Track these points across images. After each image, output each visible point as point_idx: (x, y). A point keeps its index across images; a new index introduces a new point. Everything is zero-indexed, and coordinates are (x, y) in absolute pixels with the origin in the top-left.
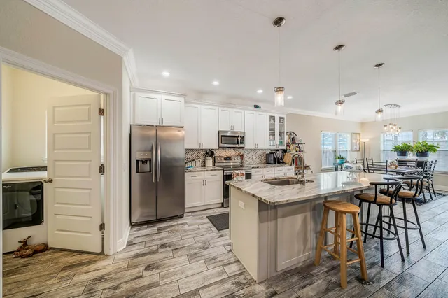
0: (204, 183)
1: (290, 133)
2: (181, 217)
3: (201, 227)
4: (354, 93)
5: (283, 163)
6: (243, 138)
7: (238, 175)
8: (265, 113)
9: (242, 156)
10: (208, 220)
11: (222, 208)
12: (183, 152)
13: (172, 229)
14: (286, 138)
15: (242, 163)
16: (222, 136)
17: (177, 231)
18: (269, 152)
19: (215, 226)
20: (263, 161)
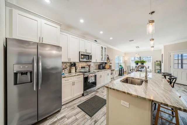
0: (73, 84)
3: (77, 117)
4: (133, 40)
5: (105, 68)
6: (91, 56)
7: (91, 76)
8: (99, 45)
9: (89, 66)
12: (61, 64)
15: (89, 69)
16: (81, 55)
18: (99, 64)
19: (87, 114)
20: (97, 68)
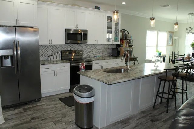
0: (55, 74)
1: (123, 31)
2: (39, 100)
3: (56, 106)
6: (86, 35)
8: (104, 14)
10: (60, 102)
11: (70, 93)
13: (35, 108)
14: (120, 34)
16: (68, 34)
17: (39, 109)
